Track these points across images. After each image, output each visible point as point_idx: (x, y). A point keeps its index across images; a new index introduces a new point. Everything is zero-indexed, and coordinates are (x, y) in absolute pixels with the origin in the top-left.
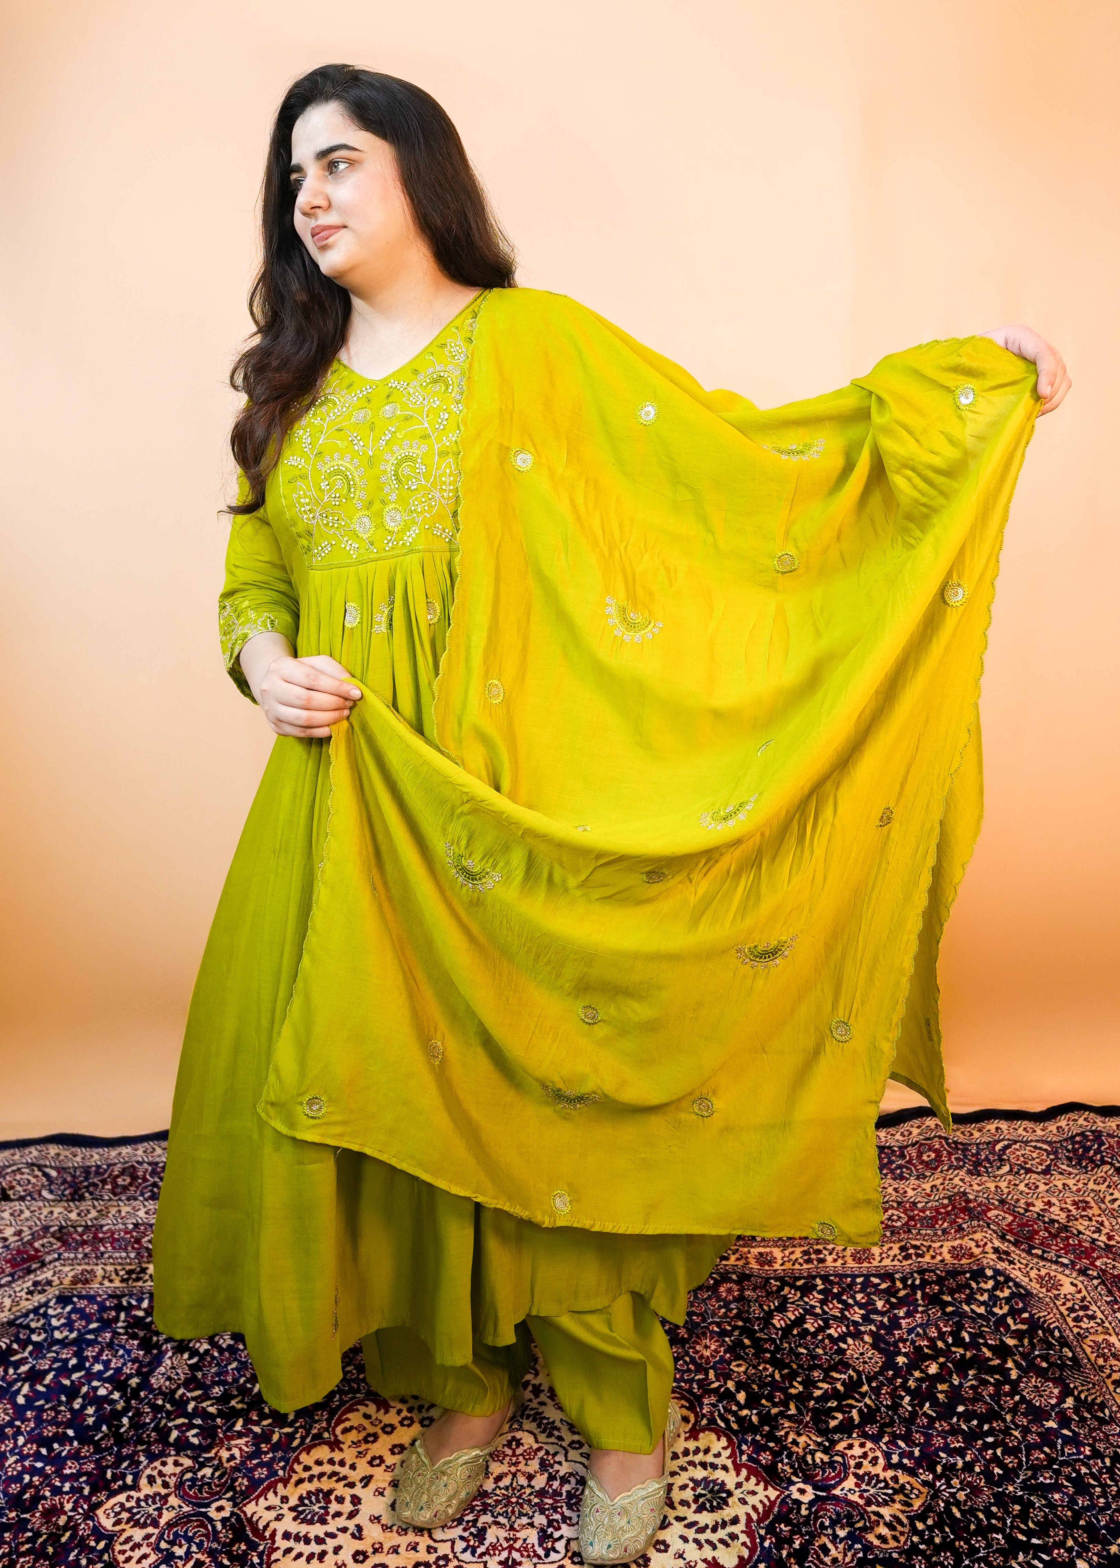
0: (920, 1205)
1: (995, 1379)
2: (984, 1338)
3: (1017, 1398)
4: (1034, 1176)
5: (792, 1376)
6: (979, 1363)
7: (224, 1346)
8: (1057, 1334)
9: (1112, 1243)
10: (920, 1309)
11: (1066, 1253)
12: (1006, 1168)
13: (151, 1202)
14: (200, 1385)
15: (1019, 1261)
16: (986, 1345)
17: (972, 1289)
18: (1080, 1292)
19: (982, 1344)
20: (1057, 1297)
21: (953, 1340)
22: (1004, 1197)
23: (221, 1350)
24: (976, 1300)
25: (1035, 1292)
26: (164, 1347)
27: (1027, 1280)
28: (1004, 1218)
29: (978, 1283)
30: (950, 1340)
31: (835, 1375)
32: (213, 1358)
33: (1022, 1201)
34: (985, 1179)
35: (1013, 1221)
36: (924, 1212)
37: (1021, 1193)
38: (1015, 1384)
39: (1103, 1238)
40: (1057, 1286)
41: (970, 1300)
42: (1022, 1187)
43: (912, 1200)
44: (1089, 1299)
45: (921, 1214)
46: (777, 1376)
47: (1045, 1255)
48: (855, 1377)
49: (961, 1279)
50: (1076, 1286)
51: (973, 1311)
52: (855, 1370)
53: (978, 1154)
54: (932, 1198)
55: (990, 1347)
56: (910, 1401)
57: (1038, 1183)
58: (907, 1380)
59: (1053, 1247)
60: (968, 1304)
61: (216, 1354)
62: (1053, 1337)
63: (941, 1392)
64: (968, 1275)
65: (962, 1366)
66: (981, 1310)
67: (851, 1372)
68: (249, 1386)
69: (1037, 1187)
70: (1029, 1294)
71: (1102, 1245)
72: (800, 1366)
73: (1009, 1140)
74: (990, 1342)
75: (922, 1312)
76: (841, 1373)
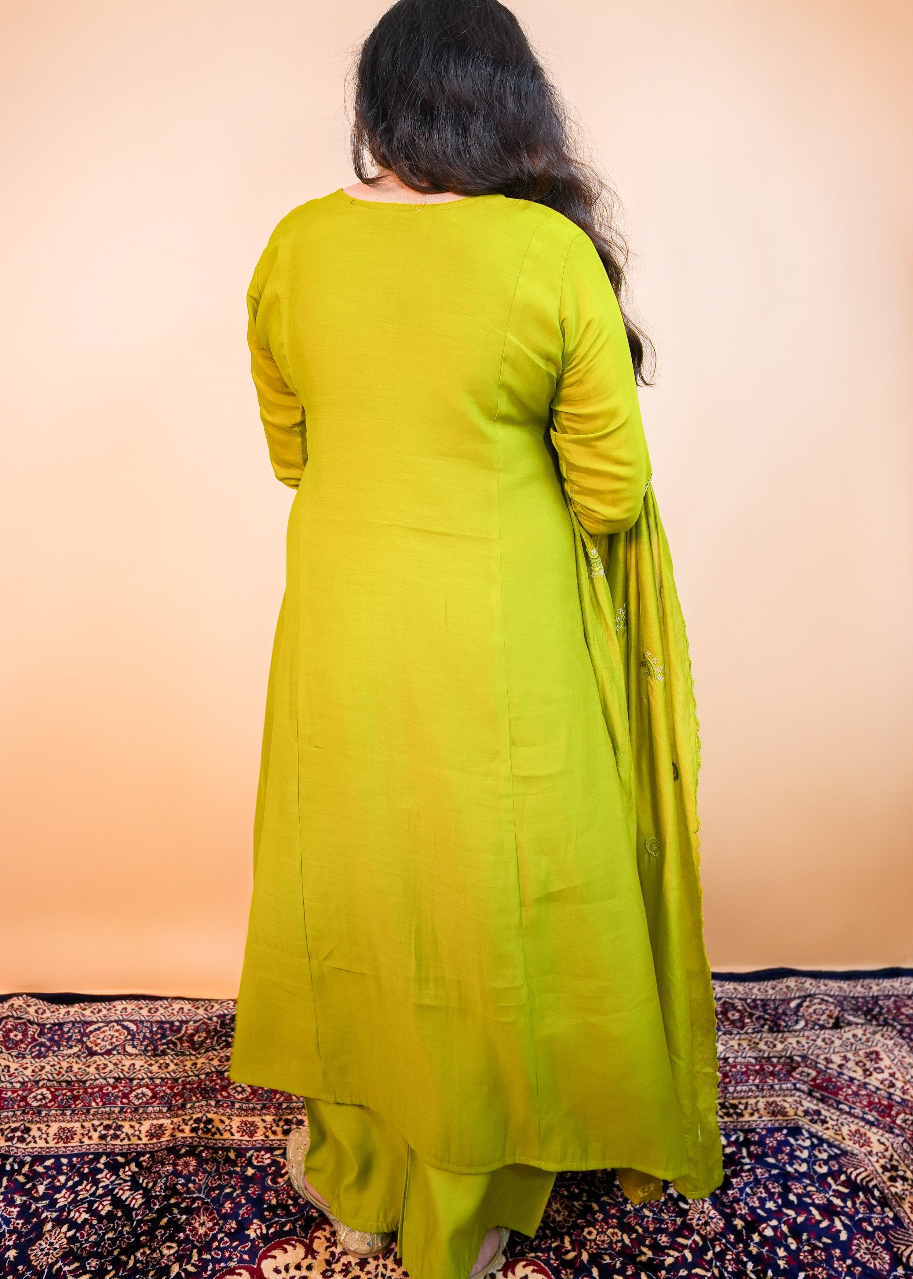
0: (731, 1060)
1: (824, 1243)
2: (810, 1197)
3: (849, 1262)
4: (827, 1031)
5: (639, 1242)
6: (810, 1226)
7: (103, 1213)
8: (877, 1193)
9: (906, 1097)
10: (747, 1167)
11: (871, 1110)
12: (802, 1024)
13: (36, 1060)
14: (78, 1258)
15: (830, 1117)
16: (813, 1204)
17: (791, 1145)
18: (887, 1150)
19: (810, 1205)
20: (870, 1153)
21: (782, 1201)
22: (805, 1052)
23: (100, 1219)
24: (798, 1157)
25: (849, 1149)
26: (44, 1216)
27: (840, 1138)
28: (809, 1075)
29: (796, 1140)
30: (780, 1201)
31: (680, 1240)
32: (92, 1226)
33: (822, 1057)
34: (786, 1035)
35: (817, 1076)
36: (735, 1067)
37: (820, 1048)
38: (846, 1248)
39: (898, 1092)
40: (868, 1143)
41: (793, 1158)
42: (819, 1042)
43: (722, 1056)
44: (896, 1157)
45: (733, 1070)
46: (627, 1241)
47: (853, 1111)
48: (701, 1243)
49: (779, 1136)
50: (883, 1144)
51: (796, 1170)
52: (699, 1234)
53: (776, 1009)
54: (740, 1054)
55: (818, 1207)
56: (754, 1267)
57: (833, 1039)
58: (749, 1245)
59: (858, 1104)
60: (791, 1165)
61: (95, 1222)
62: (874, 1197)
63: (782, 1258)
64: (785, 1131)
65: (796, 1230)
66: (804, 1168)
67: (696, 1237)
68: (123, 1258)
69: (832, 1042)
70: (845, 1153)
71: (898, 1099)
72: (646, 1230)
73: (799, 997)
74: (817, 1201)
75: (748, 1171)
76: (687, 1238)
